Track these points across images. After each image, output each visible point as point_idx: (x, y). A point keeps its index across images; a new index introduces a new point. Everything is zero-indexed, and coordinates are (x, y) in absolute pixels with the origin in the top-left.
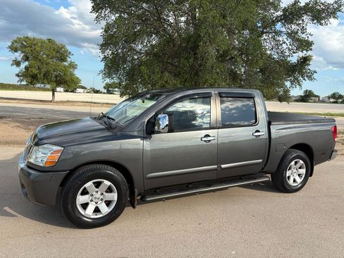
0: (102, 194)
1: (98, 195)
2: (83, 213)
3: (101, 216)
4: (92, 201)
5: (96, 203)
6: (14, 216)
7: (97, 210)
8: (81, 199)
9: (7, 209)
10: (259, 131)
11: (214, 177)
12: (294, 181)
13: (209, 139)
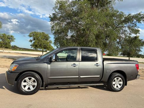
0: (31, 83)
1: (30, 83)
2: (23, 89)
3: (30, 91)
4: (27, 85)
5: (29, 86)
6: (4, 89)
7: (29, 88)
8: (23, 84)
9: (4, 87)
10: (98, 64)
11: (77, 81)
12: (117, 87)
13: (75, 65)
